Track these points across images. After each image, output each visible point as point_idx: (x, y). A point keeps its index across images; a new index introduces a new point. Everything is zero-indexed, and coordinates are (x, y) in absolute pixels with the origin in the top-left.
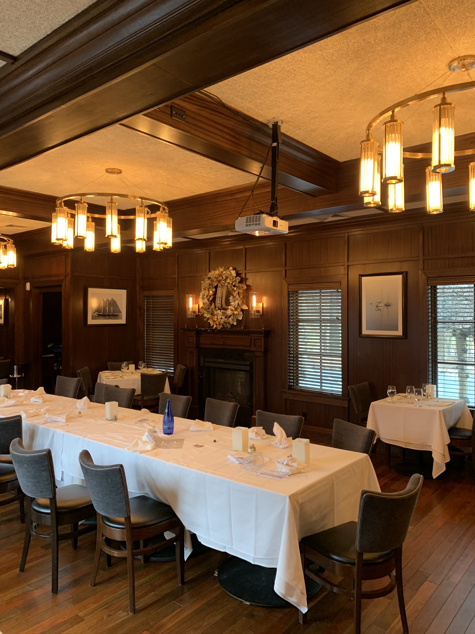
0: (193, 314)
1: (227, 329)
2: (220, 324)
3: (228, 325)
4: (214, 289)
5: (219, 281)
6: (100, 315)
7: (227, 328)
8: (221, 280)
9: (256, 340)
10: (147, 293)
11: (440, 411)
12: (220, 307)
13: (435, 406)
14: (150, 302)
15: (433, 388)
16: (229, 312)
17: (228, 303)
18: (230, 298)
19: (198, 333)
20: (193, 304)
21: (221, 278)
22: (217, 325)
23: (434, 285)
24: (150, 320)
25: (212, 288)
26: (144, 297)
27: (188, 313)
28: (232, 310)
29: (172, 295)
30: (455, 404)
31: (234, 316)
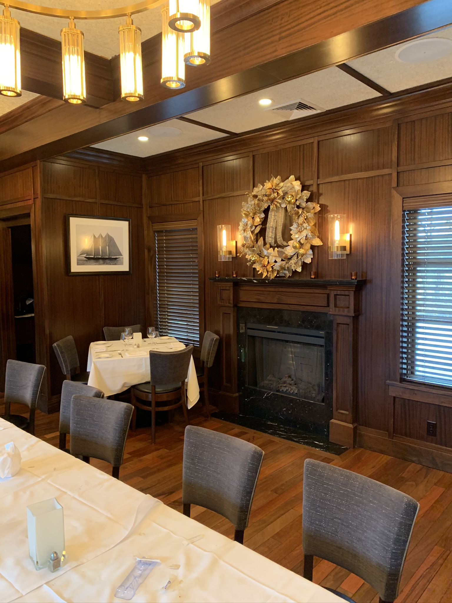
0: (228, 256)
1: (285, 279)
2: (273, 271)
3: (287, 272)
4: (263, 214)
5: (272, 201)
6: (89, 259)
7: (284, 277)
8: (275, 198)
9: (338, 296)
10: (158, 227)
12: (273, 244)
14: (163, 240)
16: (289, 251)
17: (287, 236)
18: (292, 228)
19: (237, 284)
20: (228, 240)
21: (276, 194)
22: (268, 272)
24: (164, 265)
25: (260, 213)
26: (154, 232)
27: (221, 254)
28: (295, 247)
29: (195, 227)
31: (298, 257)
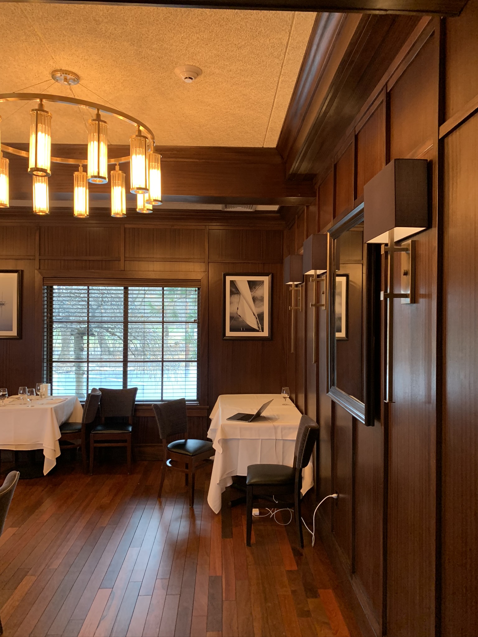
11: (51, 408)
13: (48, 404)
15: (47, 387)
23: (50, 285)
30: (67, 400)
